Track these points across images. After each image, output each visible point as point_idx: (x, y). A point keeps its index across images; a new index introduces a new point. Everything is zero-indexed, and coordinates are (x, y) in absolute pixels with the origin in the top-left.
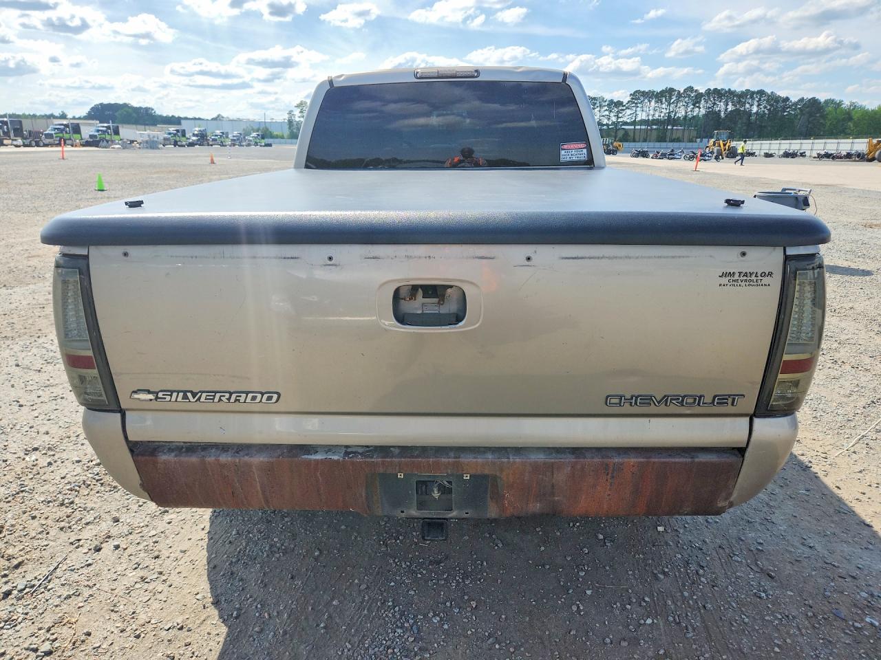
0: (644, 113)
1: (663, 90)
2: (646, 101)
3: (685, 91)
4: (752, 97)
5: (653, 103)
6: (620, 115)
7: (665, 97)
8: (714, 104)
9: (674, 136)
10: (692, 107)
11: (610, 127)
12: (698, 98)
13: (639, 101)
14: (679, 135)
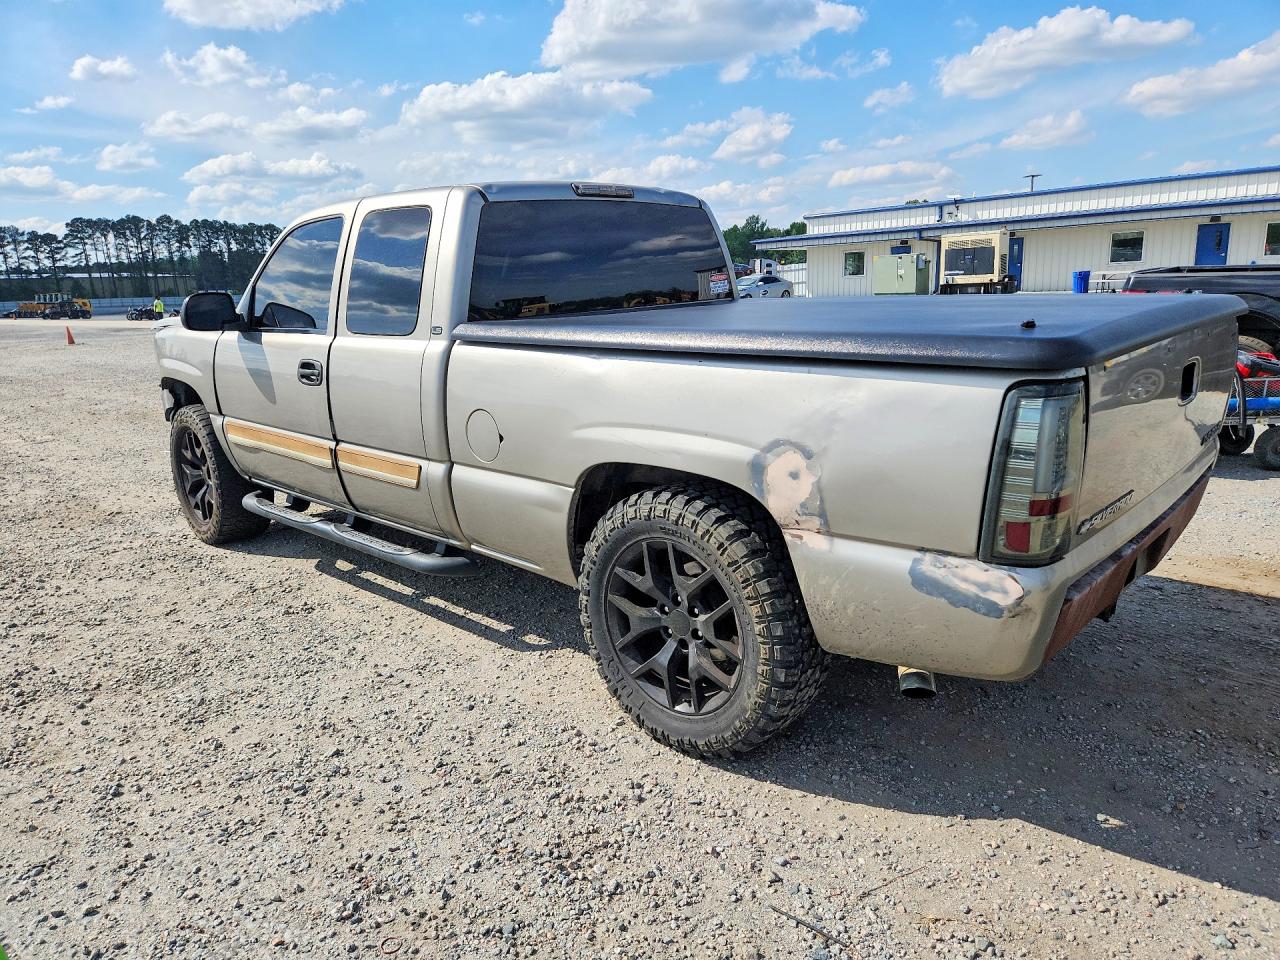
0: (100, 254)
1: (122, 220)
2: (98, 234)
3: (158, 220)
4: (260, 234)
5: (111, 236)
6: (58, 256)
7: (129, 228)
8: (210, 242)
9: (162, 289)
10: (177, 244)
11: (45, 275)
12: (182, 233)
13: (86, 235)
14: (170, 284)
